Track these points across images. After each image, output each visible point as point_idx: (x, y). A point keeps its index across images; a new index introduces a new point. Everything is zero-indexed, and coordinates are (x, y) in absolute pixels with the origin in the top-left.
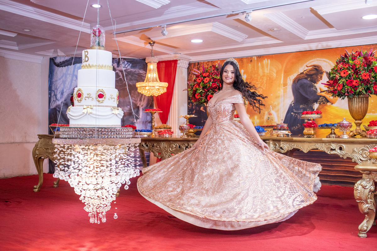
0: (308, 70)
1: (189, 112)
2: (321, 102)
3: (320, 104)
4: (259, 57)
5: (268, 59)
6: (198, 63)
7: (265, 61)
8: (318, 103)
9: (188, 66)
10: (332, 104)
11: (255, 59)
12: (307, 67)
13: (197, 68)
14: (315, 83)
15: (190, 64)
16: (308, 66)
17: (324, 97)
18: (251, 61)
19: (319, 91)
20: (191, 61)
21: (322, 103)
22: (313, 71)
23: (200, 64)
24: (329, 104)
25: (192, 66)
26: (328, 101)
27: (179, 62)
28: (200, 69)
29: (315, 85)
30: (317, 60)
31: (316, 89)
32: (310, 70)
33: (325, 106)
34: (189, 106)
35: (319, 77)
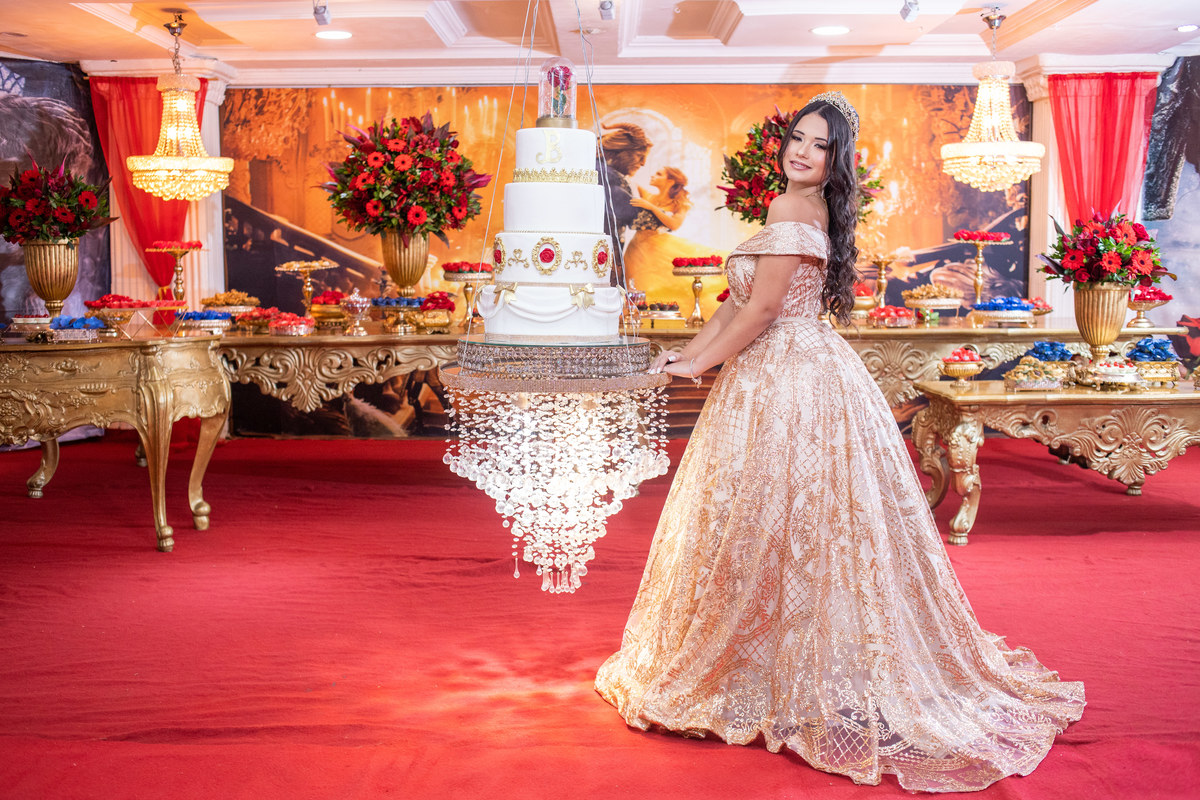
0: (607, 138)
1: (228, 246)
2: (641, 225)
3: (638, 229)
4: (463, 88)
5: (491, 98)
6: (260, 92)
7: (484, 103)
8: (634, 227)
9: (224, 97)
10: (670, 231)
11: (450, 93)
12: (604, 128)
13: (256, 106)
14: (626, 172)
15: (229, 93)
16: (607, 125)
17: (650, 212)
18: (440, 99)
19: (635, 195)
20: (232, 82)
21: (643, 228)
22: (621, 140)
23: (265, 94)
24: (661, 230)
25: (238, 99)
26: (659, 223)
27: (210, 82)
28: (265, 109)
29: (627, 178)
30: (632, 112)
31: (629, 189)
32: (614, 139)
33: (652, 234)
34: (227, 225)
35: (638, 159)
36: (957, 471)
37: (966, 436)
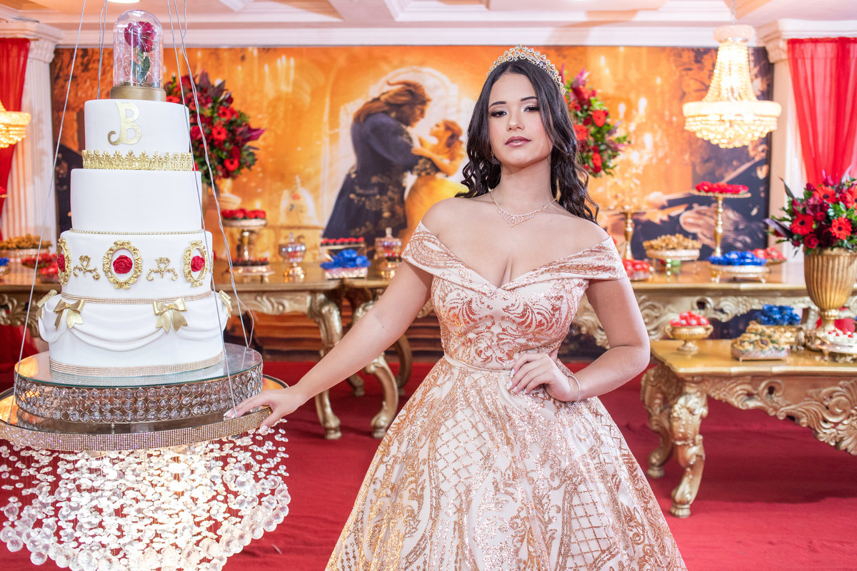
0: (391, 93)
1: (59, 188)
2: (422, 171)
3: (419, 175)
4: (264, 49)
5: (288, 57)
6: (85, 52)
7: (282, 62)
8: (415, 172)
9: (52, 56)
10: (447, 176)
11: (252, 53)
12: (389, 84)
13: (82, 64)
14: (408, 124)
15: (58, 52)
16: (391, 82)
17: (429, 159)
18: (243, 58)
19: (416, 145)
20: (60, 42)
21: (423, 174)
22: (403, 95)
23: (90, 53)
24: (439, 176)
25: (66, 57)
26: (437, 169)
27: (33, 45)
28: (90, 66)
29: (409, 129)
30: (414, 71)
31: (410, 139)
32: (397, 94)
33: (431, 179)
34: (57, 169)
35: (418, 112)
36: (679, 443)
37: (688, 409)
